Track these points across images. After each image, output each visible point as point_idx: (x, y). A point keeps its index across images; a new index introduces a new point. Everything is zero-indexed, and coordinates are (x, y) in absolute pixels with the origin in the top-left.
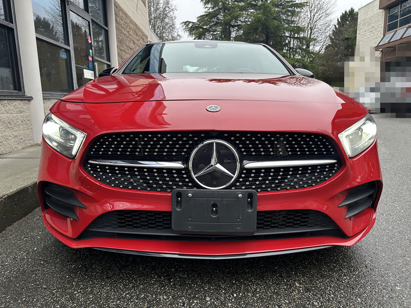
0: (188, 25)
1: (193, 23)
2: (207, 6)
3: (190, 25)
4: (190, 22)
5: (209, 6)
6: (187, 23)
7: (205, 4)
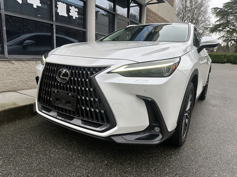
0: (216, 10)
1: (220, 8)
3: (218, 10)
4: (218, 8)
6: (216, 9)
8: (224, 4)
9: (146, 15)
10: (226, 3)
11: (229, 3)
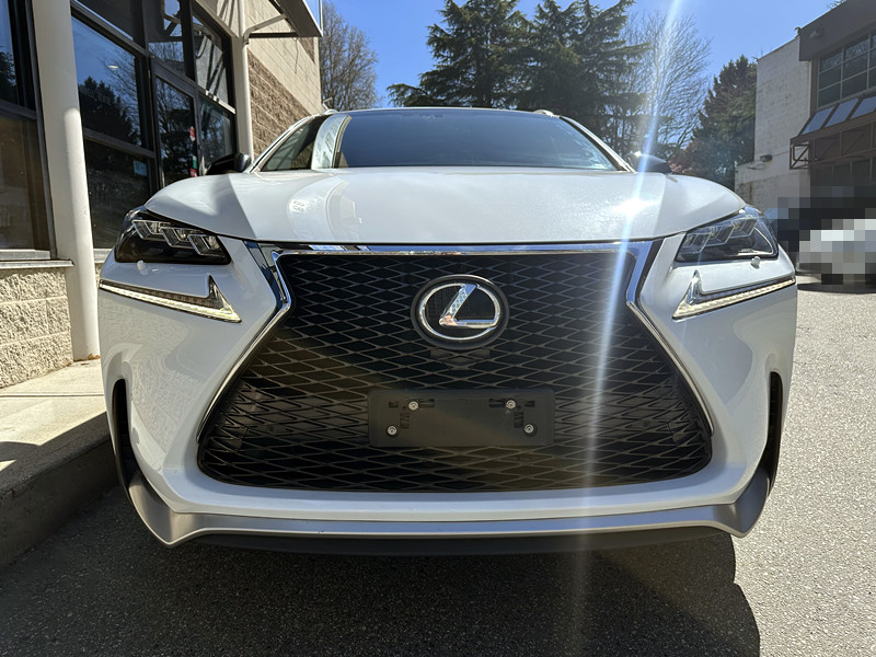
0: (403, 94)
1: (414, 89)
2: (442, 53)
3: (409, 94)
4: (407, 88)
5: (446, 53)
6: (402, 89)
7: (437, 50)
8: (424, 76)
10: (427, 74)
11: (434, 73)
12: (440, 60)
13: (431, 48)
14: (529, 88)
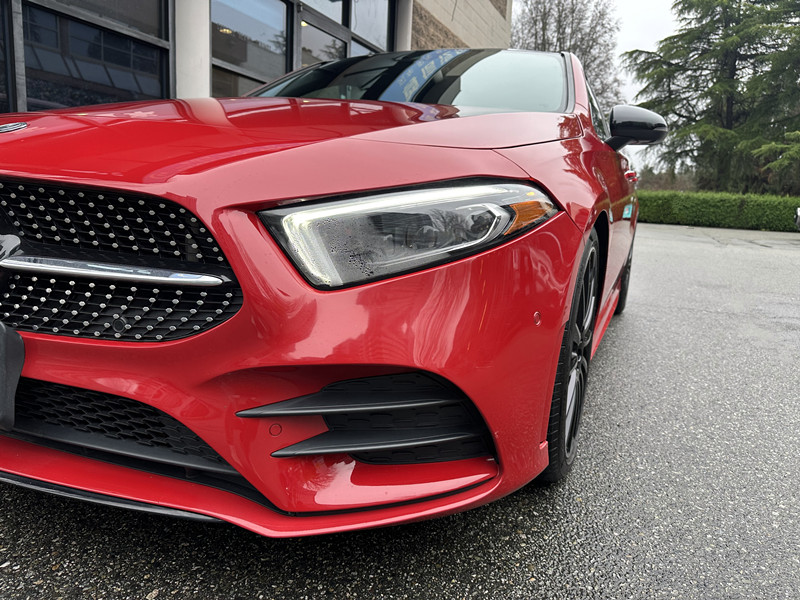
0: (636, 58)
1: (648, 53)
2: (686, 16)
3: (642, 58)
4: (641, 52)
5: (692, 15)
6: (634, 55)
7: (681, 12)
8: (661, 42)
9: (414, 28)
10: (666, 40)
12: (684, 23)
13: (675, 11)
14: (786, 48)
